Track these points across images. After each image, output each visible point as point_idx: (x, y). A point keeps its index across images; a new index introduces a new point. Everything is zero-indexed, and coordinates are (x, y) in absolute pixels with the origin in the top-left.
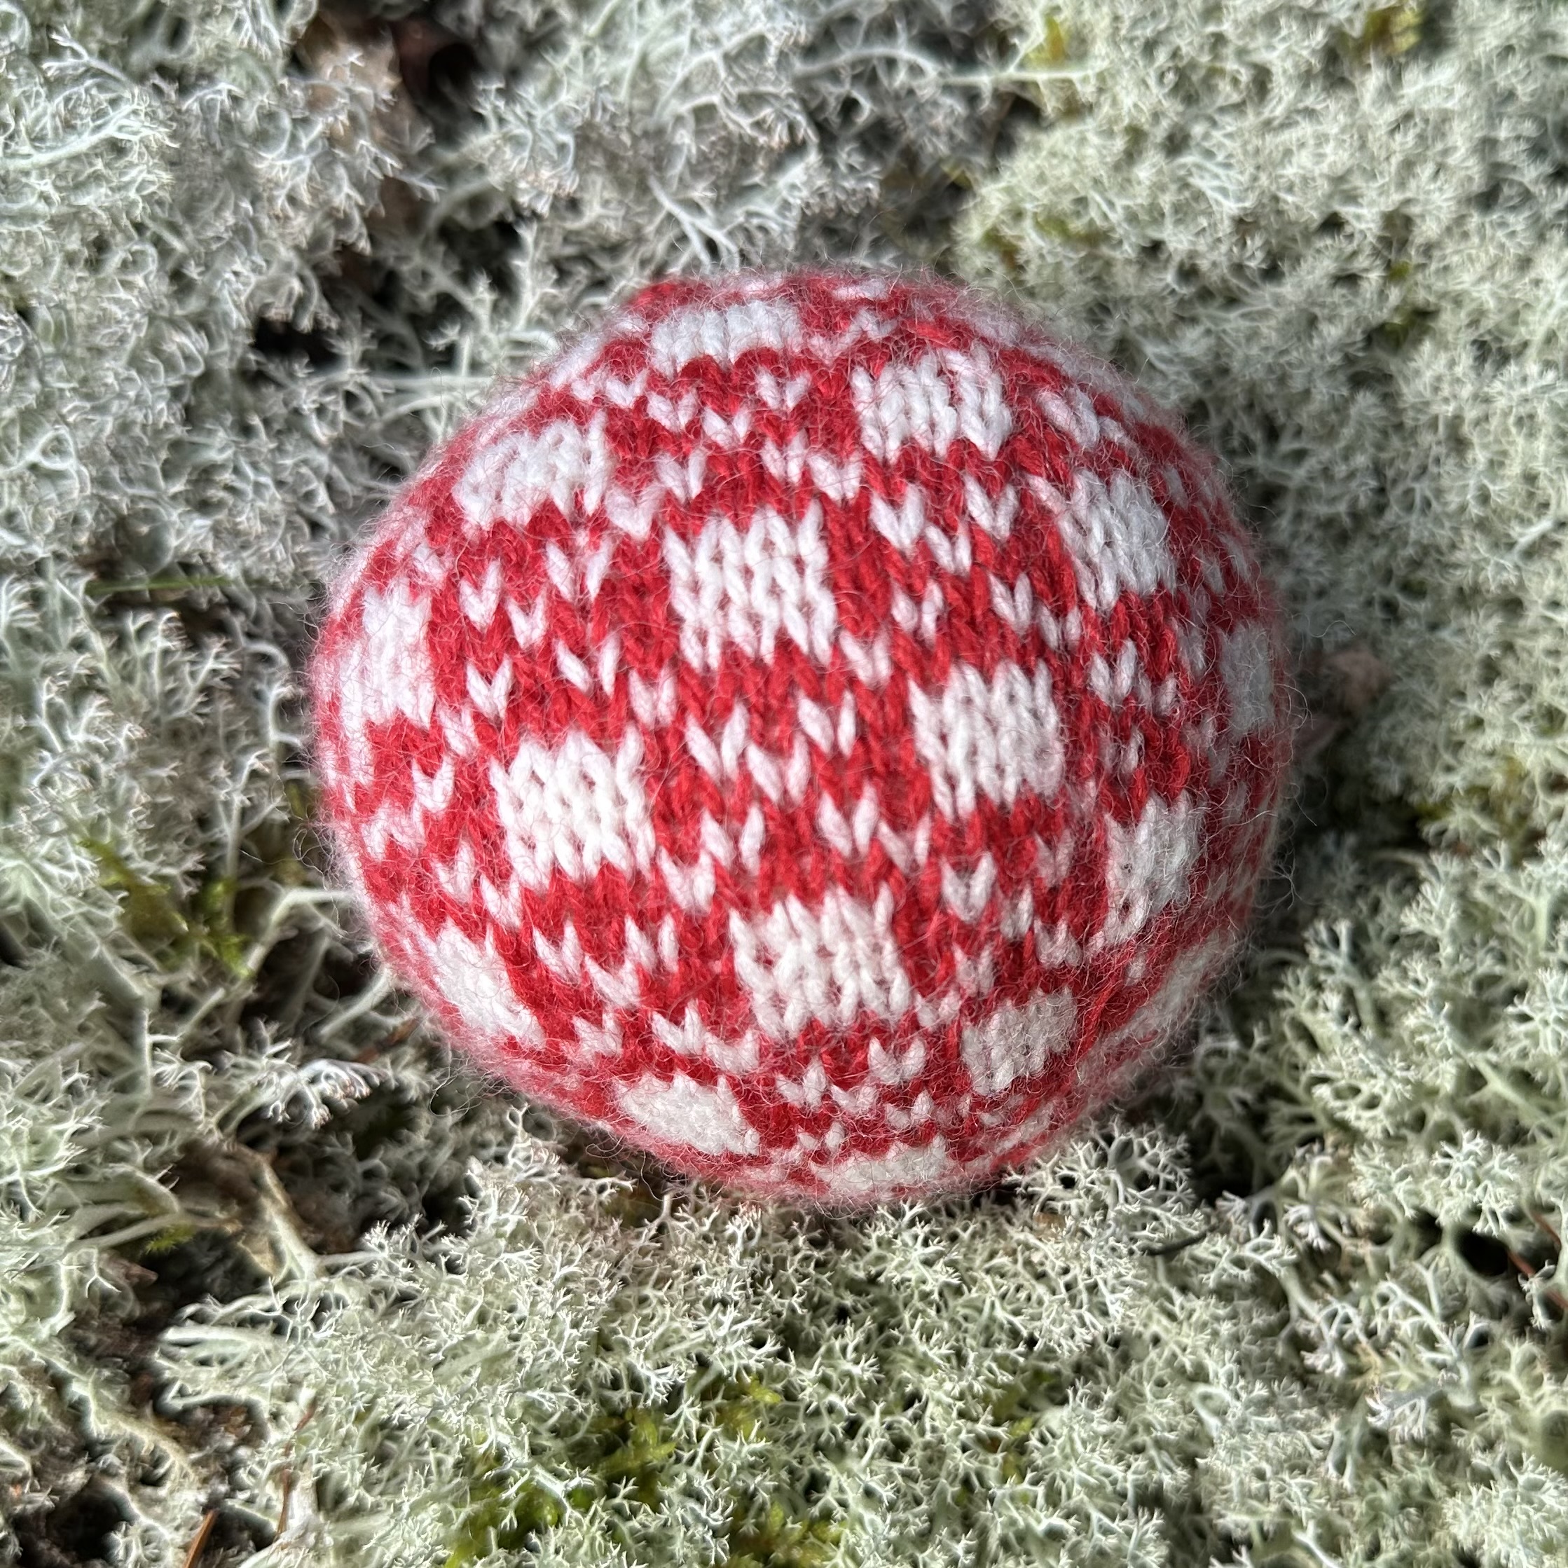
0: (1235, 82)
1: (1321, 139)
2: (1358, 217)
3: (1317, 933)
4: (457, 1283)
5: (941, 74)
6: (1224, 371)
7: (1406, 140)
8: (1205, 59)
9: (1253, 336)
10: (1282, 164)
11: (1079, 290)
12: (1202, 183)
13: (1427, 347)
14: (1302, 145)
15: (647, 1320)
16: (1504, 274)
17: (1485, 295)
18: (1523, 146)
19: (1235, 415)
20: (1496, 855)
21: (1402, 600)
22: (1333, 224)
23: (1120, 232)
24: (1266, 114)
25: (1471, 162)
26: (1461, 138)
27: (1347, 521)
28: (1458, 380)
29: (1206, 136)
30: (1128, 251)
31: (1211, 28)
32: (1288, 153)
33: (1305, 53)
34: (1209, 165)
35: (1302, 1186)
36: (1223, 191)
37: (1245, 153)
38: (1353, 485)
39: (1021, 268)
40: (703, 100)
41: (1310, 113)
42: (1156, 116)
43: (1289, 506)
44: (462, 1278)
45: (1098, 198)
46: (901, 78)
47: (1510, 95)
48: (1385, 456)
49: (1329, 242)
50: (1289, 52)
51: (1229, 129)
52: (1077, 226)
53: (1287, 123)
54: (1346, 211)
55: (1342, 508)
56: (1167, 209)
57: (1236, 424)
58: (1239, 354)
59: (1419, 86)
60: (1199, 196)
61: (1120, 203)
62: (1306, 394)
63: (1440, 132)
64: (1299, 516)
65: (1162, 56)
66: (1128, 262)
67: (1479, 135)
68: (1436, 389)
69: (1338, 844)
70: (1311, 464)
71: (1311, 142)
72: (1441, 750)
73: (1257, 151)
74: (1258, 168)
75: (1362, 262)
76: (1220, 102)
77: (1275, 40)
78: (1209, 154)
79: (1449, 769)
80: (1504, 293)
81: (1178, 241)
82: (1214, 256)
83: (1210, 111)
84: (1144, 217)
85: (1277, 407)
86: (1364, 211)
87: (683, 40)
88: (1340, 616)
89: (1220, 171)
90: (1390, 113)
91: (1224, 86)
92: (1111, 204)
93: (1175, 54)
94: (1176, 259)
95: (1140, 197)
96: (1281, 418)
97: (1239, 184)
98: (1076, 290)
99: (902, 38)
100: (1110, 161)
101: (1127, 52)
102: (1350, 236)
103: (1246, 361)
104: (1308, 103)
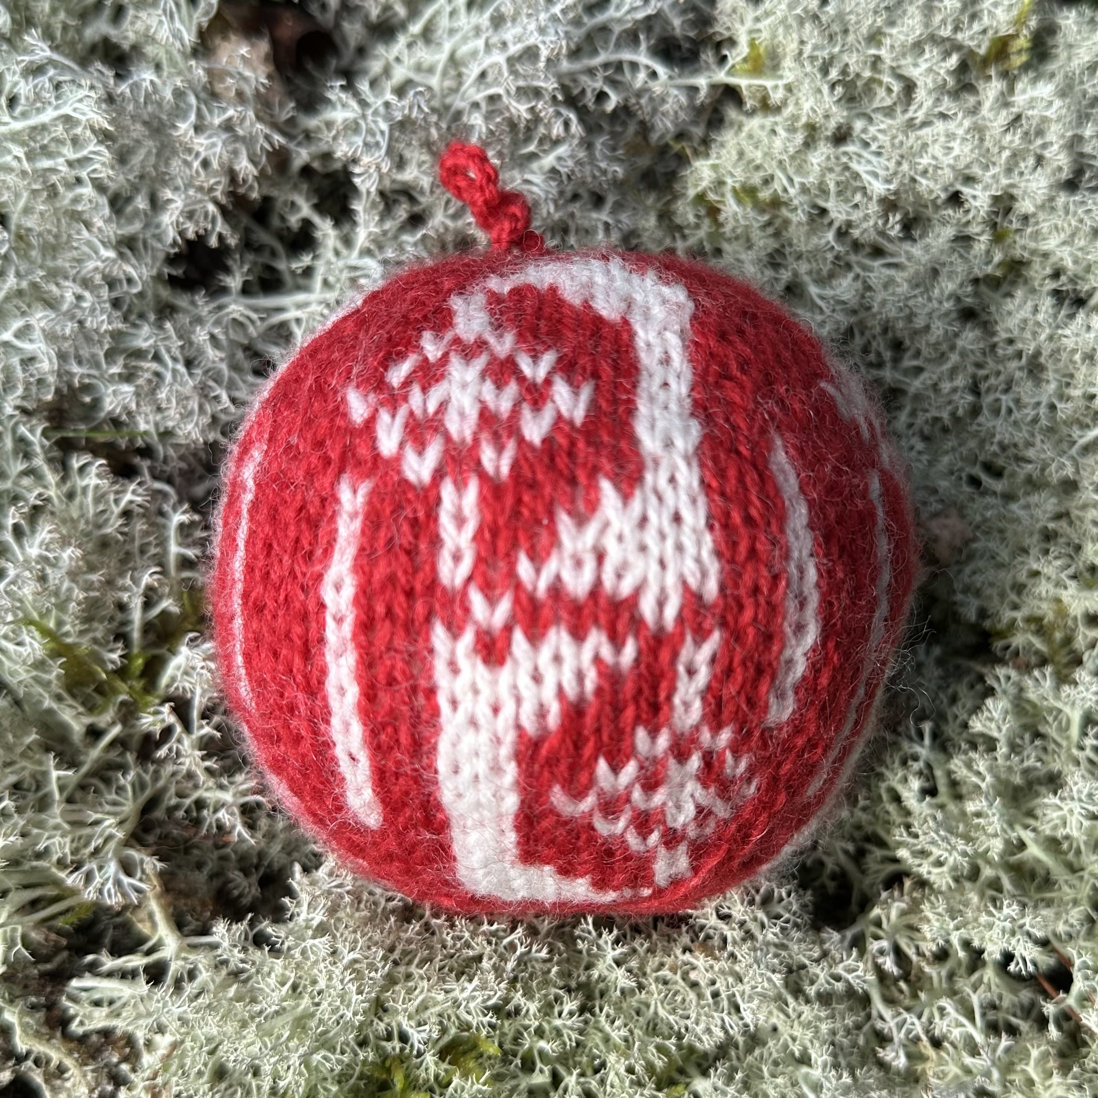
0: (889, 90)
1: (950, 136)
2: (975, 197)
5: (670, 77)
7: (1014, 139)
8: (867, 72)
9: (889, 283)
10: (920, 154)
11: (763, 243)
12: (859, 167)
13: (1018, 295)
14: (935, 140)
15: (410, 991)
16: (1081, 240)
17: (1066, 257)
19: (873, 338)
22: (956, 200)
23: (796, 202)
24: (910, 114)
25: (1061, 156)
26: (1055, 135)
27: (948, 423)
28: (1038, 324)
29: (864, 131)
30: (801, 215)
31: (873, 51)
32: (925, 146)
33: (942, 72)
34: (865, 154)
36: (875, 176)
37: (893, 145)
39: (720, 225)
40: (492, 91)
41: (943, 116)
42: (827, 117)
45: (781, 176)
46: (642, 76)
48: (980, 373)
49: (952, 212)
50: (930, 70)
51: (883, 126)
52: (765, 195)
53: (925, 124)
54: (966, 191)
55: (945, 414)
56: (832, 186)
57: (874, 344)
58: (879, 297)
59: (1027, 96)
60: (856, 176)
61: (798, 180)
62: (927, 328)
63: (1040, 133)
64: (914, 412)
65: (834, 74)
66: (800, 224)
67: (1070, 133)
68: (1023, 329)
71: (943, 138)
72: (1008, 590)
73: (902, 143)
74: (902, 157)
75: (973, 229)
76: (877, 105)
77: (921, 60)
78: (866, 145)
80: (1079, 254)
81: (838, 211)
82: (864, 226)
83: (868, 111)
84: (814, 191)
85: (905, 336)
86: (979, 193)
87: (480, 43)
89: (873, 159)
90: (1004, 118)
91: (881, 92)
92: (791, 180)
93: (844, 72)
94: (836, 225)
95: (812, 177)
96: (907, 342)
97: (887, 169)
98: (761, 243)
99: (643, 46)
100: (792, 150)
101: (808, 69)
102: (967, 211)
103: (884, 303)
104: (941, 109)
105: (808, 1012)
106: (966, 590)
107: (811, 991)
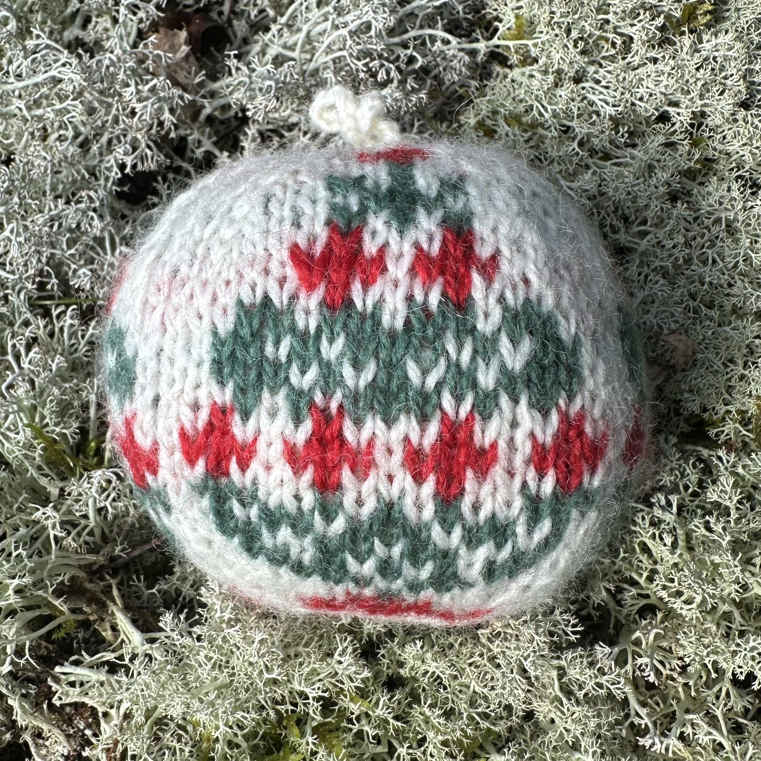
0: (613, 43)
2: (679, 113)
4: (203, 647)
5: (459, 43)
9: (619, 176)
11: (528, 152)
12: (594, 97)
14: (649, 76)
25: (740, 83)
29: (596, 72)
31: (602, 17)
32: (641, 80)
33: (653, 28)
34: (598, 88)
35: (644, 642)
36: (606, 101)
37: (618, 81)
42: (572, 63)
44: (205, 644)
45: (538, 105)
46: (438, 45)
49: (662, 125)
50: (643, 27)
51: (609, 68)
52: (526, 119)
53: (641, 65)
54: (672, 110)
59: (712, 43)
60: (592, 103)
61: (550, 108)
65: (575, 34)
68: (721, 204)
71: (654, 74)
75: (679, 135)
77: (636, 21)
78: (598, 82)
81: (581, 127)
83: (598, 59)
84: (562, 115)
86: (682, 111)
87: (328, 25)
89: (604, 91)
90: (697, 58)
91: (607, 45)
92: (545, 108)
93: (582, 31)
94: (580, 137)
95: (561, 105)
97: (615, 97)
99: (440, 25)
100: (546, 87)
101: (557, 30)
102: (674, 124)
103: (616, 189)
104: (652, 54)
105: (578, 711)
107: (580, 694)
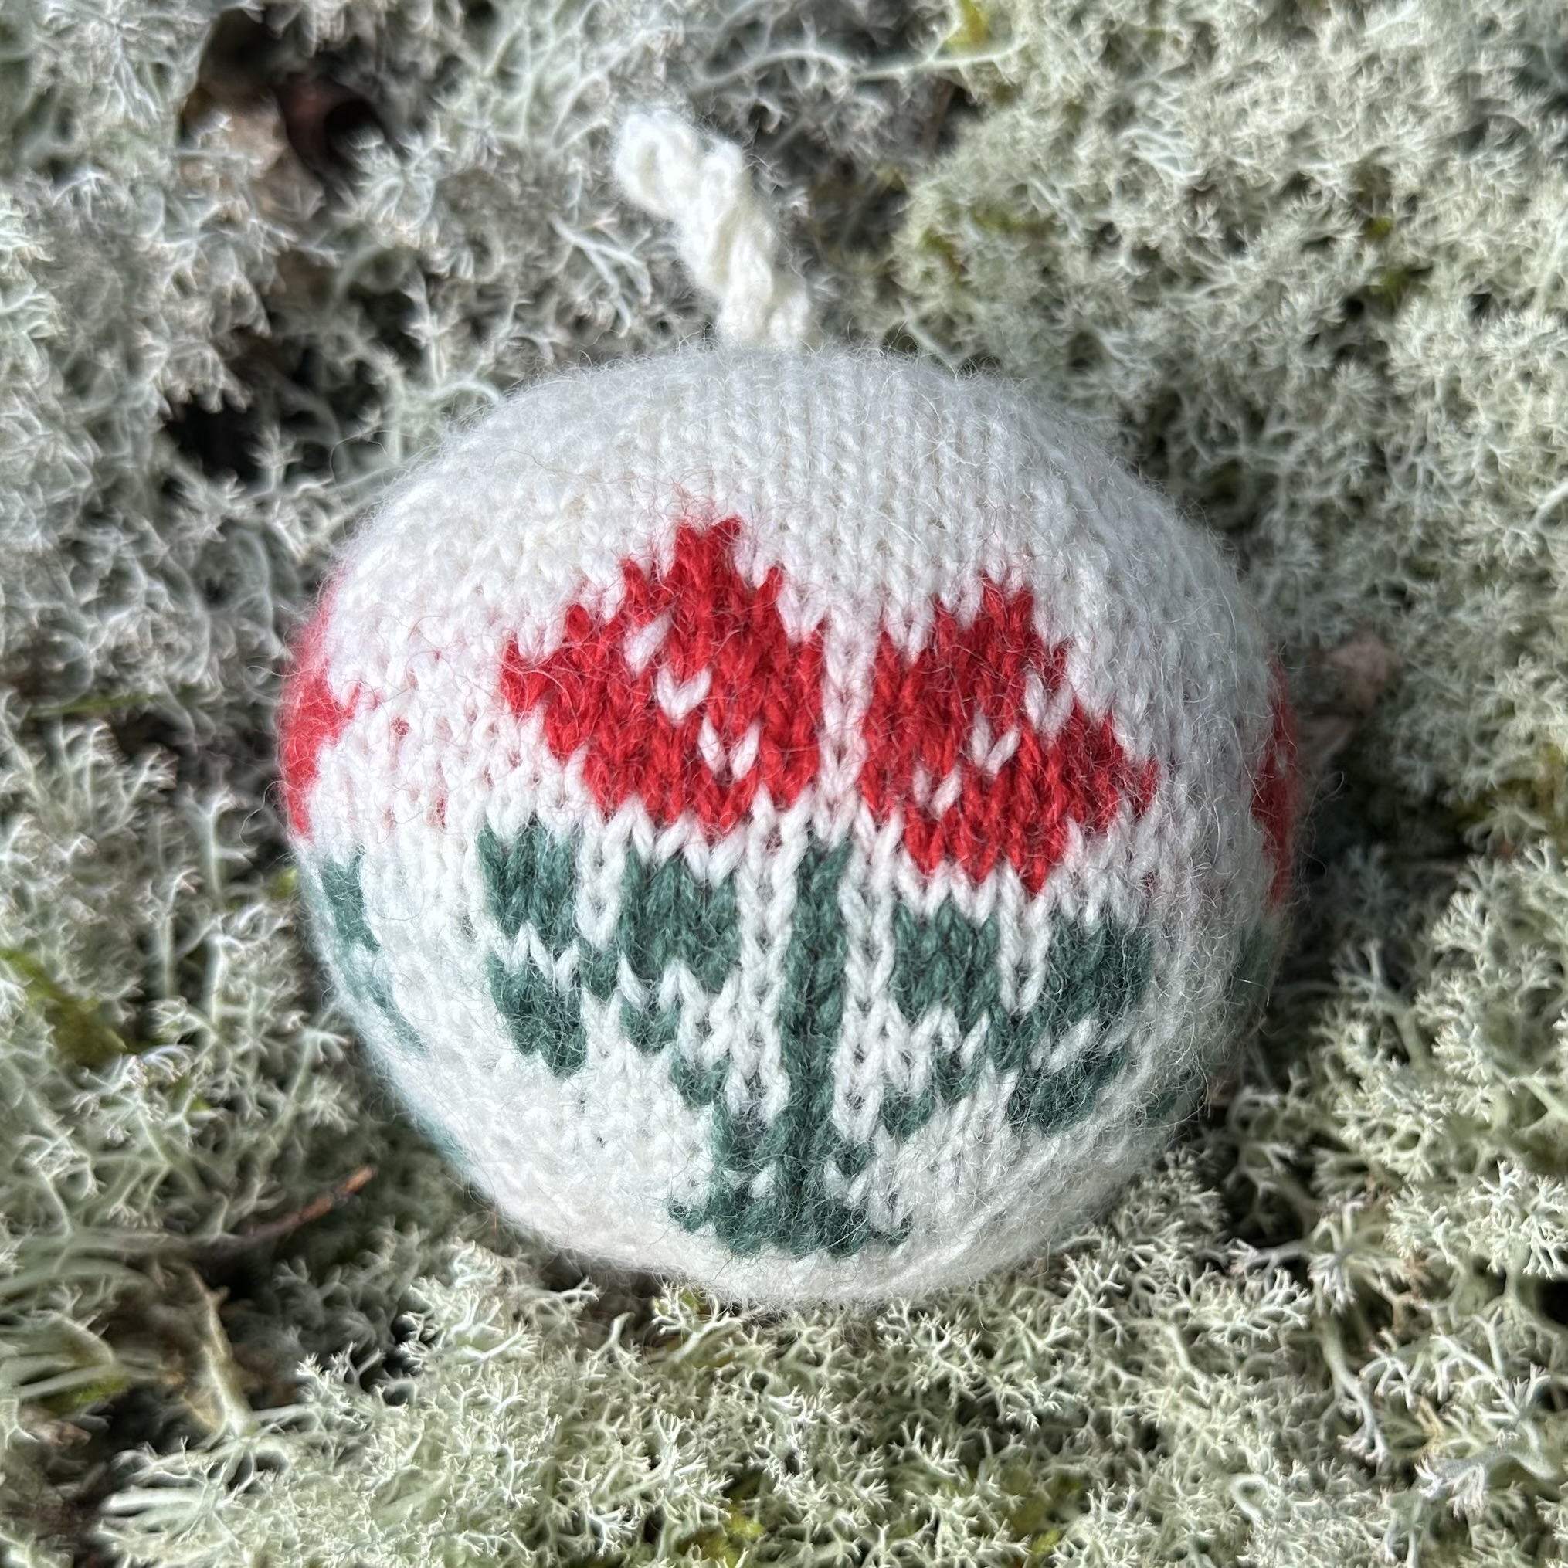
0: (1177, 43)
1: (1275, 96)
2: (1323, 173)
3: (1345, 957)
5: (854, 70)
6: (1189, 356)
7: (1371, 84)
8: (1141, 22)
9: (1218, 315)
10: (1236, 125)
12: (1150, 156)
13: (1416, 305)
14: (1256, 103)
16: (1496, 219)
17: (1477, 244)
18: (1508, 77)
19: (1210, 403)
20: (1540, 856)
21: (1412, 586)
22: (1298, 184)
23: (1063, 218)
24: (1216, 74)
25: (1448, 101)
26: (1433, 75)
27: (1341, 505)
29: (1151, 105)
30: (1075, 236)
32: (1242, 113)
34: (1156, 136)
35: (1336, 1238)
36: (1173, 161)
37: (1194, 118)
38: (1343, 465)
39: (962, 270)
40: (594, 124)
41: (1260, 67)
42: (1089, 89)
43: (1282, 496)
45: (1038, 184)
46: (814, 77)
47: (1490, 26)
48: (1381, 432)
49: (1296, 204)
50: (1231, 5)
51: (1176, 95)
52: (1018, 216)
54: (1310, 168)
55: (1333, 491)
56: (1113, 187)
57: (1213, 412)
58: (1203, 336)
59: (1384, 26)
60: (1148, 170)
61: (1063, 186)
62: (1283, 370)
63: (1411, 73)
64: (1293, 506)
65: (1092, 27)
66: (1075, 249)
67: (1455, 70)
68: (1427, 350)
69: (1366, 857)
70: (1299, 447)
71: (1266, 98)
72: (1473, 742)
73: (1207, 116)
74: (1209, 133)
75: (1334, 224)
76: (1164, 67)
78: (1153, 123)
79: (1484, 762)
80: (1498, 240)
82: (1164, 230)
83: (1154, 79)
84: (1091, 200)
85: (1254, 390)
86: (1328, 166)
88: (1338, 608)
89: (1168, 141)
91: (1166, 49)
94: (1128, 240)
95: (1082, 178)
96: (1260, 402)
97: (1190, 151)
98: (1021, 284)
99: (811, 38)
100: (1046, 144)
101: (1052, 25)
102: (1318, 195)
104: (1257, 57)
106: (1409, 746)
